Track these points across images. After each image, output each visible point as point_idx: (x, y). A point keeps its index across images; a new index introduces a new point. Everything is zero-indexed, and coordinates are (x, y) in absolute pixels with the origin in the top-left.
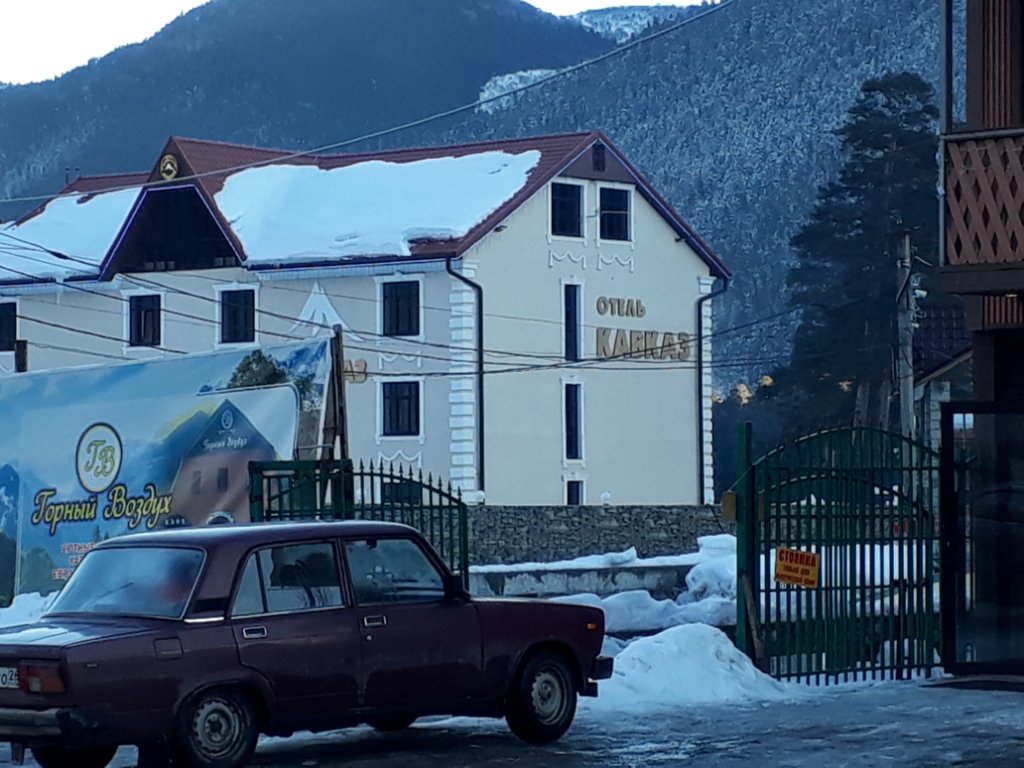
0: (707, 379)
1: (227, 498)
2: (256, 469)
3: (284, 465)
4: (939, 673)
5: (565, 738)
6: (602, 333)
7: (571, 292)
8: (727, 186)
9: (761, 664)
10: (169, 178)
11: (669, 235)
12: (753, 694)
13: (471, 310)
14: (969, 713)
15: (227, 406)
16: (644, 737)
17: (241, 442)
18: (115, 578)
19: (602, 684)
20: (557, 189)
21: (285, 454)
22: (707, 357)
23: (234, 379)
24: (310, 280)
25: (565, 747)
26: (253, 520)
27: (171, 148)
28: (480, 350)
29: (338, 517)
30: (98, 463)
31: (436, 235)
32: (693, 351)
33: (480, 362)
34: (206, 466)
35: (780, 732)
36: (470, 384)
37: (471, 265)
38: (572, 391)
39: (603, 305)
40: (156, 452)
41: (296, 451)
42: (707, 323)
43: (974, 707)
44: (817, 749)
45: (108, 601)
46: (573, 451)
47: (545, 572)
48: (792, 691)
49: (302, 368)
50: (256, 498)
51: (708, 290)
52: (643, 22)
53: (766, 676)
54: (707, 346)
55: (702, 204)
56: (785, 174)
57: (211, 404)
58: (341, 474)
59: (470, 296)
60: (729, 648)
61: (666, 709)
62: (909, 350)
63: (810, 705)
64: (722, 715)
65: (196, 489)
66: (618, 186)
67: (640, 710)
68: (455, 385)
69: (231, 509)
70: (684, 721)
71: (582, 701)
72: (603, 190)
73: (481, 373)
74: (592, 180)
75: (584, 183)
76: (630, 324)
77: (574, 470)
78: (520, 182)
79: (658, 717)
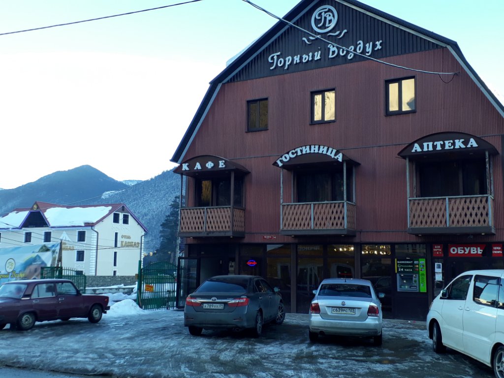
0: (142, 251)
1: (37, 274)
2: (42, 268)
3: (49, 268)
4: (175, 308)
5: (100, 322)
6: (122, 242)
7: (116, 234)
8: (150, 214)
9: (141, 307)
10: (35, 209)
11: (136, 224)
12: (139, 313)
13: (96, 237)
14: (179, 316)
15: (38, 256)
16: (116, 321)
17: (40, 263)
18: (8, 290)
19: (108, 311)
20: (115, 214)
21: (49, 265)
22: (143, 247)
23: (40, 250)
24: (63, 230)
25: (99, 324)
26: (41, 278)
27: (36, 203)
28: (97, 245)
29: (59, 278)
30: (10, 266)
31: (90, 222)
32: (140, 246)
33: (97, 248)
34: (32, 267)
35: (142, 320)
36: (95, 251)
37: (96, 228)
38: (115, 253)
39: (123, 237)
40: (22, 265)
41: (51, 265)
42: (143, 240)
43: (180, 315)
44: (148, 323)
45: (6, 295)
46: (115, 265)
47: (105, 289)
48: (147, 312)
49: (53, 248)
50: (42, 274)
51: (143, 234)
52: (135, 183)
53: (141, 309)
54: (143, 245)
55: (145, 217)
56: (161, 212)
57: (34, 255)
58: (60, 269)
59: (96, 234)
60: (135, 304)
61: (121, 316)
62: (178, 247)
63: (150, 315)
64: (132, 317)
65: (30, 272)
66: (127, 214)
67: (116, 316)
68: (92, 251)
69: (37, 276)
70: (124, 318)
71: (104, 315)
72: (124, 215)
73: (97, 249)
74: (122, 212)
75: (120, 213)
76: (128, 240)
77: (115, 269)
78: (107, 212)
79: (119, 317)
